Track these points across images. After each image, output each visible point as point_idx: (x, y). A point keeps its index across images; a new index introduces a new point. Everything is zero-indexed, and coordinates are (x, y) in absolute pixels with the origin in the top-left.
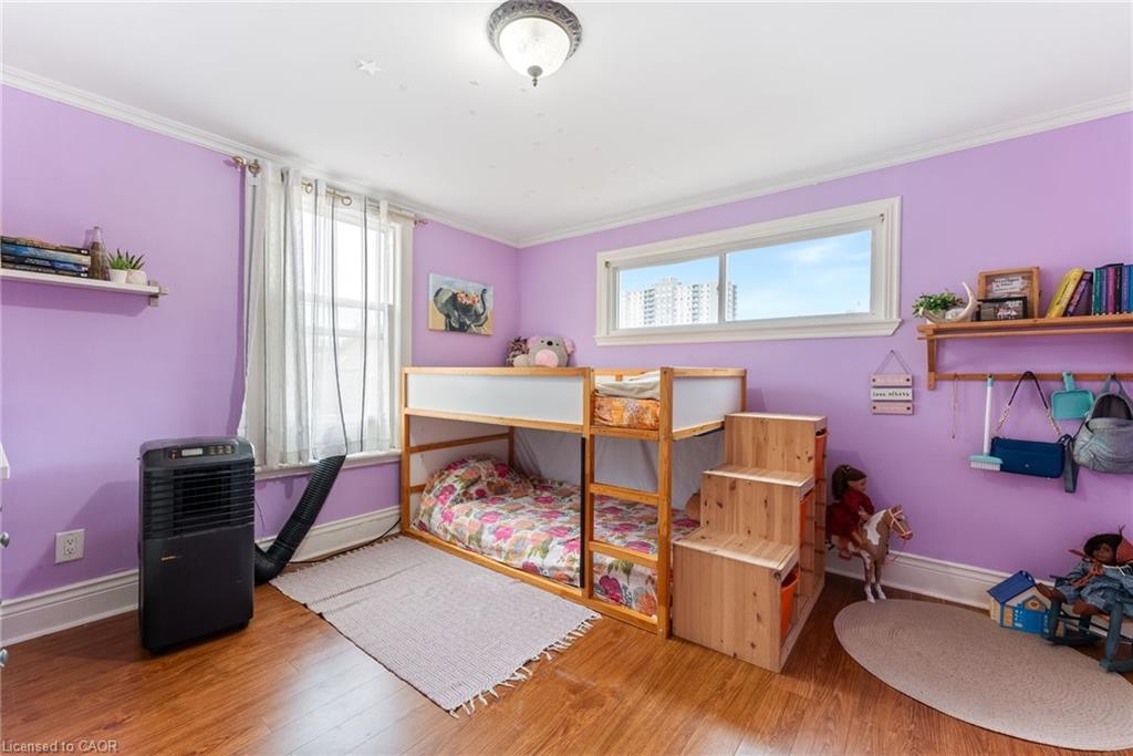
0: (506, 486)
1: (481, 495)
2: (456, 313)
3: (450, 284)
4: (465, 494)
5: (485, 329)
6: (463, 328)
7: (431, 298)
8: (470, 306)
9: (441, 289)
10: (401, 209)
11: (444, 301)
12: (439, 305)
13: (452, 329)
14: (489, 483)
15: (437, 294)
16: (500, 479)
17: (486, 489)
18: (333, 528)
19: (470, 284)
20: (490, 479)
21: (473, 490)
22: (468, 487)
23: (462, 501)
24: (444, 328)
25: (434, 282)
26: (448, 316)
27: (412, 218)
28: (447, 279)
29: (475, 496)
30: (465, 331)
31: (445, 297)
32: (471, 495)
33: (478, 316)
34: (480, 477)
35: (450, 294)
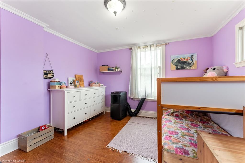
0: (187, 116)
1: (177, 116)
2: (180, 64)
3: (177, 57)
4: (172, 114)
5: (193, 67)
6: (183, 68)
7: (171, 62)
8: (186, 61)
9: (174, 59)
10: (161, 43)
11: (175, 62)
12: (174, 63)
13: (178, 69)
14: (181, 114)
15: (173, 61)
16: (186, 114)
17: (179, 115)
18: (146, 112)
19: (186, 55)
20: (182, 113)
21: (175, 114)
22: (173, 112)
23: (170, 116)
24: (175, 69)
25: (172, 57)
26: (177, 66)
27: (164, 44)
28: (176, 56)
29: (175, 115)
30: (184, 69)
31: (175, 61)
32: (174, 115)
33: (189, 64)
34: (178, 111)
35: (178, 60)
